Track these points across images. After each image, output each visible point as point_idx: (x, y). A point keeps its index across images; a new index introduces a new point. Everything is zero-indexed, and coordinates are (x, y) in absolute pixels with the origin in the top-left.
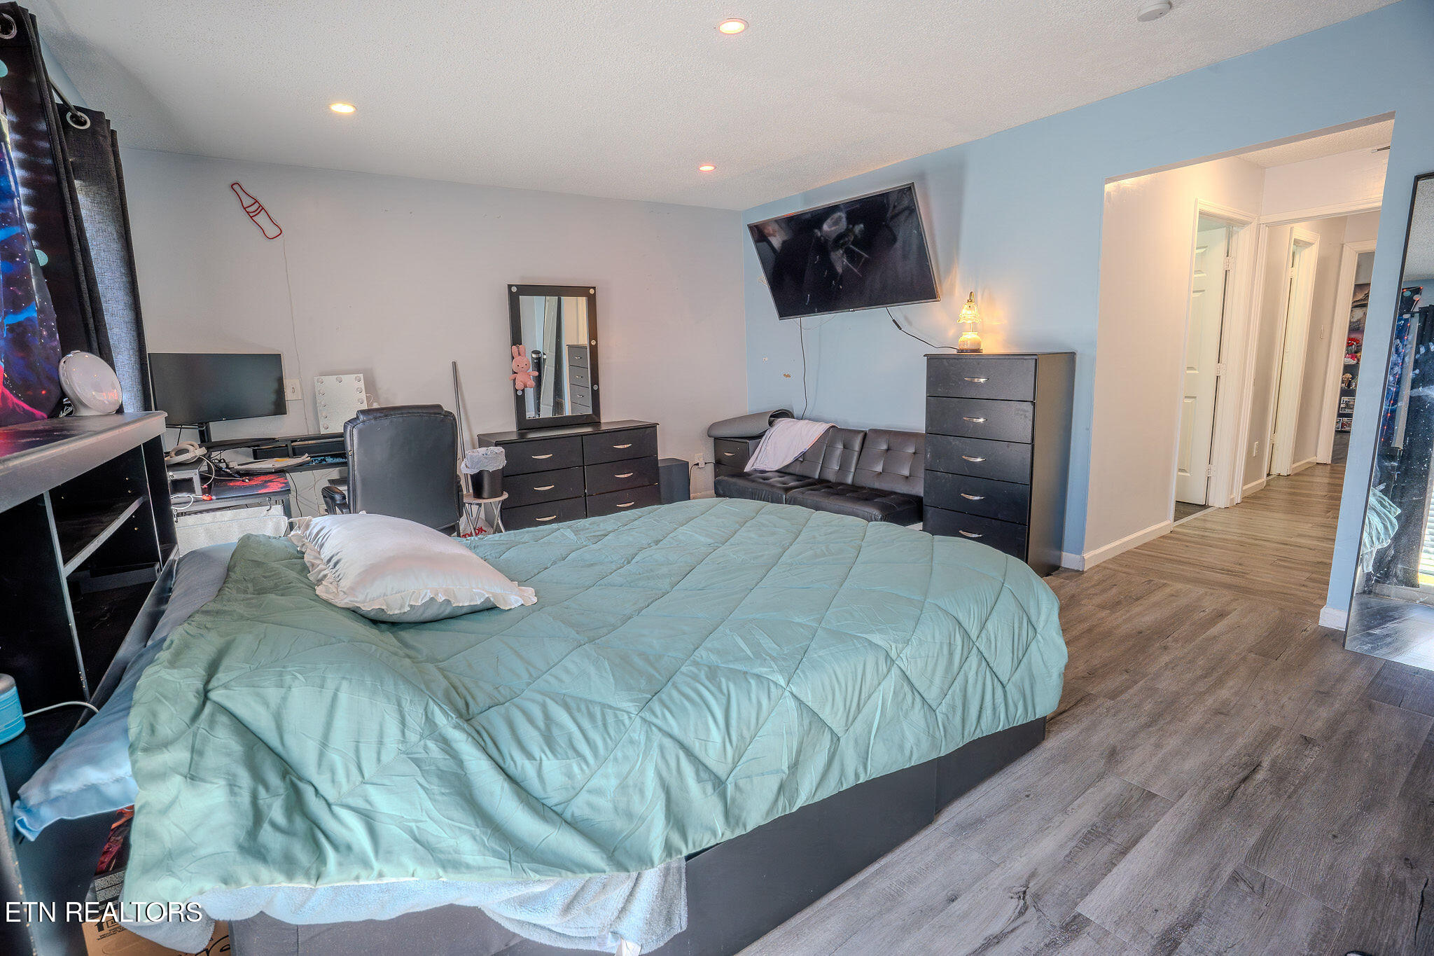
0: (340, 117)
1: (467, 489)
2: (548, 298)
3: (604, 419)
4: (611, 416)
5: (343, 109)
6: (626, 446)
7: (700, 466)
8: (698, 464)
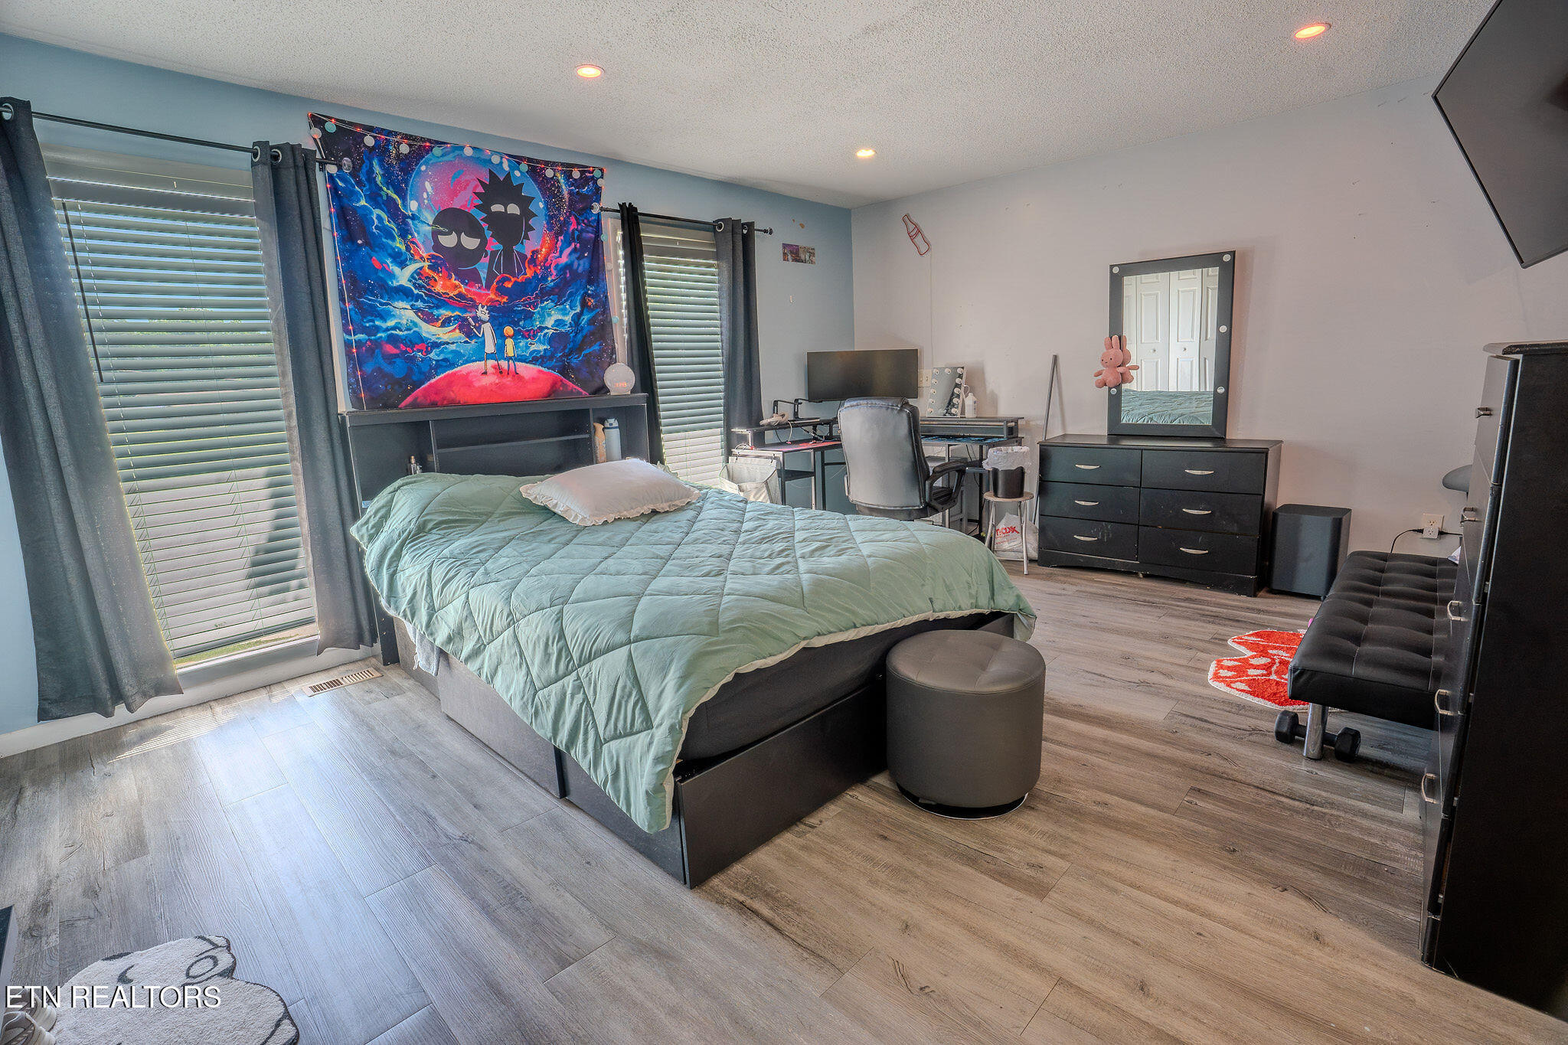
0: (864, 160)
1: (1031, 485)
2: (1171, 273)
3: (1231, 435)
4: (1241, 431)
5: (865, 154)
6: (1206, 473)
7: (1426, 534)
8: (1421, 531)
